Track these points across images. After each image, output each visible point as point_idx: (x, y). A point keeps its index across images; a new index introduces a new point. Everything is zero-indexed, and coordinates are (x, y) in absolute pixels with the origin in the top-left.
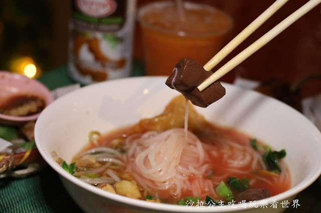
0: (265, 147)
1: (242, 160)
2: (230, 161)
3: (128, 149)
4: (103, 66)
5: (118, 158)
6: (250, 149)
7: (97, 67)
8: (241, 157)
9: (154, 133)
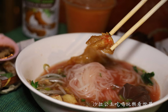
0: (142, 71)
1: (131, 78)
2: (124, 79)
3: (67, 74)
4: (43, 27)
5: (61, 80)
6: (134, 72)
7: (40, 28)
8: (129, 77)
9: (80, 65)
